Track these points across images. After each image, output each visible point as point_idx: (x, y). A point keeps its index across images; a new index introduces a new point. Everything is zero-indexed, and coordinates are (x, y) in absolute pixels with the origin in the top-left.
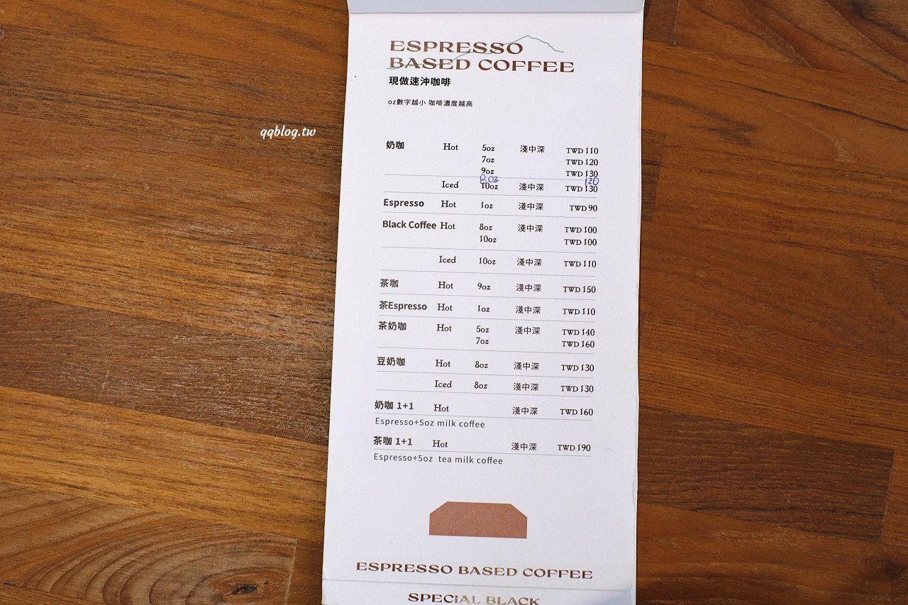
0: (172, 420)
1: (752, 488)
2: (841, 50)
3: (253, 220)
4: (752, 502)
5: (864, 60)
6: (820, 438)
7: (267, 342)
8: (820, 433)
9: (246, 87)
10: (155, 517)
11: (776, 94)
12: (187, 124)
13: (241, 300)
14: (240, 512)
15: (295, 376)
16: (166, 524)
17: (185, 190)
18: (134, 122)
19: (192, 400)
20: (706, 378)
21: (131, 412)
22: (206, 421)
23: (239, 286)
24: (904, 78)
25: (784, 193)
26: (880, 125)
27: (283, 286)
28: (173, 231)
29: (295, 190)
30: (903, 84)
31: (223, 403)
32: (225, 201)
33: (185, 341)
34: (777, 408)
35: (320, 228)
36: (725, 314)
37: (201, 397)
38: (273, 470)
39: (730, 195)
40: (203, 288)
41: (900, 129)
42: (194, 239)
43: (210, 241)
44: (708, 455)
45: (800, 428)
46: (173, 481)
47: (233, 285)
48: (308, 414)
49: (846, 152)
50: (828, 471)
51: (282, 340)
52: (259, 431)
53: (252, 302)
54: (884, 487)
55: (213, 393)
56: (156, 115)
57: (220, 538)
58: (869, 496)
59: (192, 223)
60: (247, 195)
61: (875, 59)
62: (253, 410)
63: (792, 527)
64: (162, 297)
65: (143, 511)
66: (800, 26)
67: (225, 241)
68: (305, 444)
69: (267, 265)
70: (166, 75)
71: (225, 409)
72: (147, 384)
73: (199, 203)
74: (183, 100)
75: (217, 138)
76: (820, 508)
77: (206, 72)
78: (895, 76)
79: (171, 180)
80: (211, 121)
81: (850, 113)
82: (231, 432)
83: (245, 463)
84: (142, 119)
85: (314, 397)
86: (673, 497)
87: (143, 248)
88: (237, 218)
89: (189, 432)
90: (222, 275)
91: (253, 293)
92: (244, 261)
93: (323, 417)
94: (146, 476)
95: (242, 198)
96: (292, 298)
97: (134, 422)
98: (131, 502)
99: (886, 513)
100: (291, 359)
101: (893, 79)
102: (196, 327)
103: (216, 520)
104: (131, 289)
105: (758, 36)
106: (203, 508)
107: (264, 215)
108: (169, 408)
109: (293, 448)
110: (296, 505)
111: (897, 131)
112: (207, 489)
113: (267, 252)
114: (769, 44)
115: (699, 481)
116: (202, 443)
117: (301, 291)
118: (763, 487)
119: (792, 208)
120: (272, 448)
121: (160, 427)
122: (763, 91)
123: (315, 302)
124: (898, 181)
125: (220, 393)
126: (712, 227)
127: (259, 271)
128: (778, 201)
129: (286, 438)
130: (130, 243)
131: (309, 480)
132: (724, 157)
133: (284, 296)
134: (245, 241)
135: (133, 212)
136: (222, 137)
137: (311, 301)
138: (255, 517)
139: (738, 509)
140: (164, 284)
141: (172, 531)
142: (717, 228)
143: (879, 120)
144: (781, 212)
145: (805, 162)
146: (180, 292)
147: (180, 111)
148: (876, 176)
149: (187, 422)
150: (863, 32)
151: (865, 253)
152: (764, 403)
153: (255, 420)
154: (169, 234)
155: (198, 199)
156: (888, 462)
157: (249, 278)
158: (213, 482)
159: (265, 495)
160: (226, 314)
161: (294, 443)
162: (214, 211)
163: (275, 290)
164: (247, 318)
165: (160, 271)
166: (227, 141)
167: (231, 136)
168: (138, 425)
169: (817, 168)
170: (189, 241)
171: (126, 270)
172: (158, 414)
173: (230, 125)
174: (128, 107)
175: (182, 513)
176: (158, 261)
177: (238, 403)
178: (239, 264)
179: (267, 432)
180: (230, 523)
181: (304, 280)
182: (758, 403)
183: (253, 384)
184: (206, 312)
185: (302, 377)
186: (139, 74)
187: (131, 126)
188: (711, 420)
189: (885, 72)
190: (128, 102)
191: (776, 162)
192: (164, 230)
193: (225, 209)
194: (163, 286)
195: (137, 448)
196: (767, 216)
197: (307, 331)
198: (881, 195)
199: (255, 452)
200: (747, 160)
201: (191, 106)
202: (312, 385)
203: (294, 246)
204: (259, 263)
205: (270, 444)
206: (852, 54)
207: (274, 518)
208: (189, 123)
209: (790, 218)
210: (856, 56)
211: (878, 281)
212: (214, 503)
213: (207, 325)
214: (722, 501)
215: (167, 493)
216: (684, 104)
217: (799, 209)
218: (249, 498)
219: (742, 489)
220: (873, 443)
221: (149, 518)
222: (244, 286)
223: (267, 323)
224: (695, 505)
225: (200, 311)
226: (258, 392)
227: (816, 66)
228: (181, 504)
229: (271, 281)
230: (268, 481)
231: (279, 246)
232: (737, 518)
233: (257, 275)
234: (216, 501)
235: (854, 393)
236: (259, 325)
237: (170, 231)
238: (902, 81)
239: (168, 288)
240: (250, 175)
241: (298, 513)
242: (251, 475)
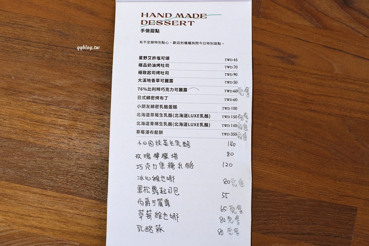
0: (22, 186)
1: (291, 224)
2: (337, 21)
3: (62, 94)
4: (291, 230)
5: (348, 26)
6: (323, 202)
7: (67, 151)
8: (323, 199)
9: (61, 32)
10: (13, 232)
11: (307, 41)
12: (33, 49)
13: (56, 131)
14: (53, 230)
15: (80, 167)
16: (19, 235)
17: (31, 80)
18: (8, 47)
19: (32, 177)
20: (271, 172)
21: (3, 182)
22: (38, 187)
23: (55, 125)
24: (366, 35)
25: (310, 87)
26: (356, 57)
27: (76, 125)
28: (25, 99)
29: (82, 81)
30: (366, 38)
31: (46, 179)
32: (49, 85)
33: (29, 150)
34: (304, 187)
35: (93, 99)
36: (280, 143)
37: (36, 176)
38: (68, 211)
39: (284, 88)
40: (38, 125)
41: (364, 58)
42: (35, 102)
43: (43, 104)
44: (271, 208)
45: (314, 197)
46: (22, 215)
47: (52, 124)
48: (85, 185)
49: (338, 69)
50: (327, 217)
51: (74, 150)
52: (63, 193)
53: (61, 132)
54: (352, 225)
55: (42, 174)
56: (19, 44)
57: (43, 242)
58: (345, 229)
59: (34, 95)
60: (59, 83)
61: (353, 26)
62: (60, 182)
63: (309, 243)
64: (19, 129)
65: (8, 228)
66: (319, 10)
67: (49, 104)
68: (84, 199)
69: (68, 115)
70: (24, 26)
71: (47, 182)
72: (11, 169)
73: (37, 86)
74: (32, 37)
75: (47, 56)
76: (323, 234)
77: (42, 25)
78: (362, 34)
79: (24, 75)
80: (44, 48)
81: (341, 51)
82: (49, 193)
83: (56, 207)
84: (12, 46)
85: (88, 177)
86: (254, 227)
87: (11, 106)
88: (55, 93)
89: (30, 192)
90: (48, 119)
91: (61, 128)
92: (58, 113)
93: (92, 187)
94: (10, 212)
95: (58, 84)
96: (79, 131)
97: (5, 187)
98: (2, 224)
99: (353, 237)
100: (79, 159)
101: (361, 35)
102: (35, 143)
103: (41, 234)
104: (5, 125)
105: (299, 14)
106: (36, 227)
107: (68, 92)
108: (21, 181)
109: (78, 201)
110: (79, 227)
111: (362, 59)
112: (37, 219)
113: (68, 109)
114: (304, 18)
115: (266, 220)
116: (36, 197)
117: (84, 128)
118: (296, 224)
119: (313, 94)
120: (68, 200)
121: (17, 189)
122: (301, 39)
123: (90, 133)
124: (363, 83)
125: (45, 174)
126: (276, 102)
127: (65, 118)
128: (306, 91)
129: (75, 196)
130: (5, 103)
131: (85, 216)
132: (282, 70)
133: (75, 130)
134: (58, 104)
135: (7, 89)
136: (49, 55)
137: (88, 133)
138: (59, 233)
139: (284, 233)
140: (20, 123)
141: (21, 238)
142: (277, 102)
143: (354, 54)
144: (308, 96)
145: (319, 73)
146: (27, 127)
147: (30, 42)
148: (352, 80)
149: (29, 187)
150: (348, 13)
151: (346, 116)
152: (297, 184)
153: (61, 187)
154: (23, 100)
155: (37, 84)
156: (354, 213)
157: (60, 121)
158: (41, 216)
159: (65, 222)
160: (49, 138)
161: (78, 198)
162: (45, 90)
163: (72, 127)
164: (59, 140)
165: (19, 117)
166: (51, 57)
167: (53, 55)
168: (7, 188)
169: (325, 76)
170: (32, 103)
171: (3, 116)
172: (16, 183)
173: (53, 50)
174: (6, 40)
175: (26, 230)
176: (18, 112)
177: (53, 179)
178: (56, 114)
179: (66, 193)
180: (48, 235)
181: (85, 123)
182: (295, 184)
183: (61, 170)
184: (39, 136)
185: (83, 168)
186: (11, 25)
187: (7, 49)
188: (273, 192)
189: (358, 32)
190: (5, 38)
191: (306, 73)
192: (21, 98)
193: (49, 89)
194: (20, 124)
195: (6, 199)
196: (301, 98)
197: (86, 147)
198: (354, 89)
199: (60, 202)
200: (292, 71)
201: (35, 41)
202: (88, 172)
203: (81, 107)
204: (65, 114)
205: (67, 199)
206: (343, 23)
207: (69, 233)
208: (33, 48)
209: (312, 99)
210: (344, 24)
211: (352, 129)
212: (41, 225)
213: (40, 143)
214: (276, 230)
215: (19, 220)
216: (264, 45)
217: (316, 95)
218: (57, 223)
219: (286, 224)
220: (348, 204)
221: (10, 232)
222: (57, 125)
223: (68, 142)
224: (264, 231)
225: (37, 136)
226: (62, 174)
227: (326, 29)
228: (26, 226)
229: (70, 123)
230: (66, 216)
231: (74, 107)
232: (284, 238)
233: (64, 120)
234: (42, 225)
235: (340, 181)
236: (63, 143)
237: (24, 98)
238: (365, 36)
239: (22, 125)
240: (62, 73)
241: (80, 231)
242: (58, 213)
